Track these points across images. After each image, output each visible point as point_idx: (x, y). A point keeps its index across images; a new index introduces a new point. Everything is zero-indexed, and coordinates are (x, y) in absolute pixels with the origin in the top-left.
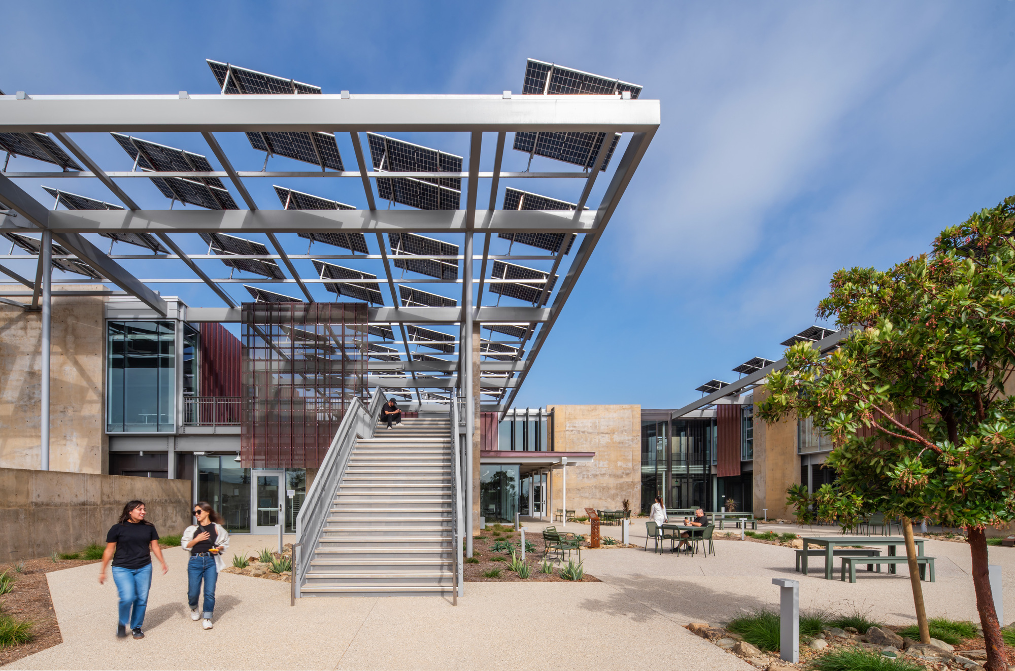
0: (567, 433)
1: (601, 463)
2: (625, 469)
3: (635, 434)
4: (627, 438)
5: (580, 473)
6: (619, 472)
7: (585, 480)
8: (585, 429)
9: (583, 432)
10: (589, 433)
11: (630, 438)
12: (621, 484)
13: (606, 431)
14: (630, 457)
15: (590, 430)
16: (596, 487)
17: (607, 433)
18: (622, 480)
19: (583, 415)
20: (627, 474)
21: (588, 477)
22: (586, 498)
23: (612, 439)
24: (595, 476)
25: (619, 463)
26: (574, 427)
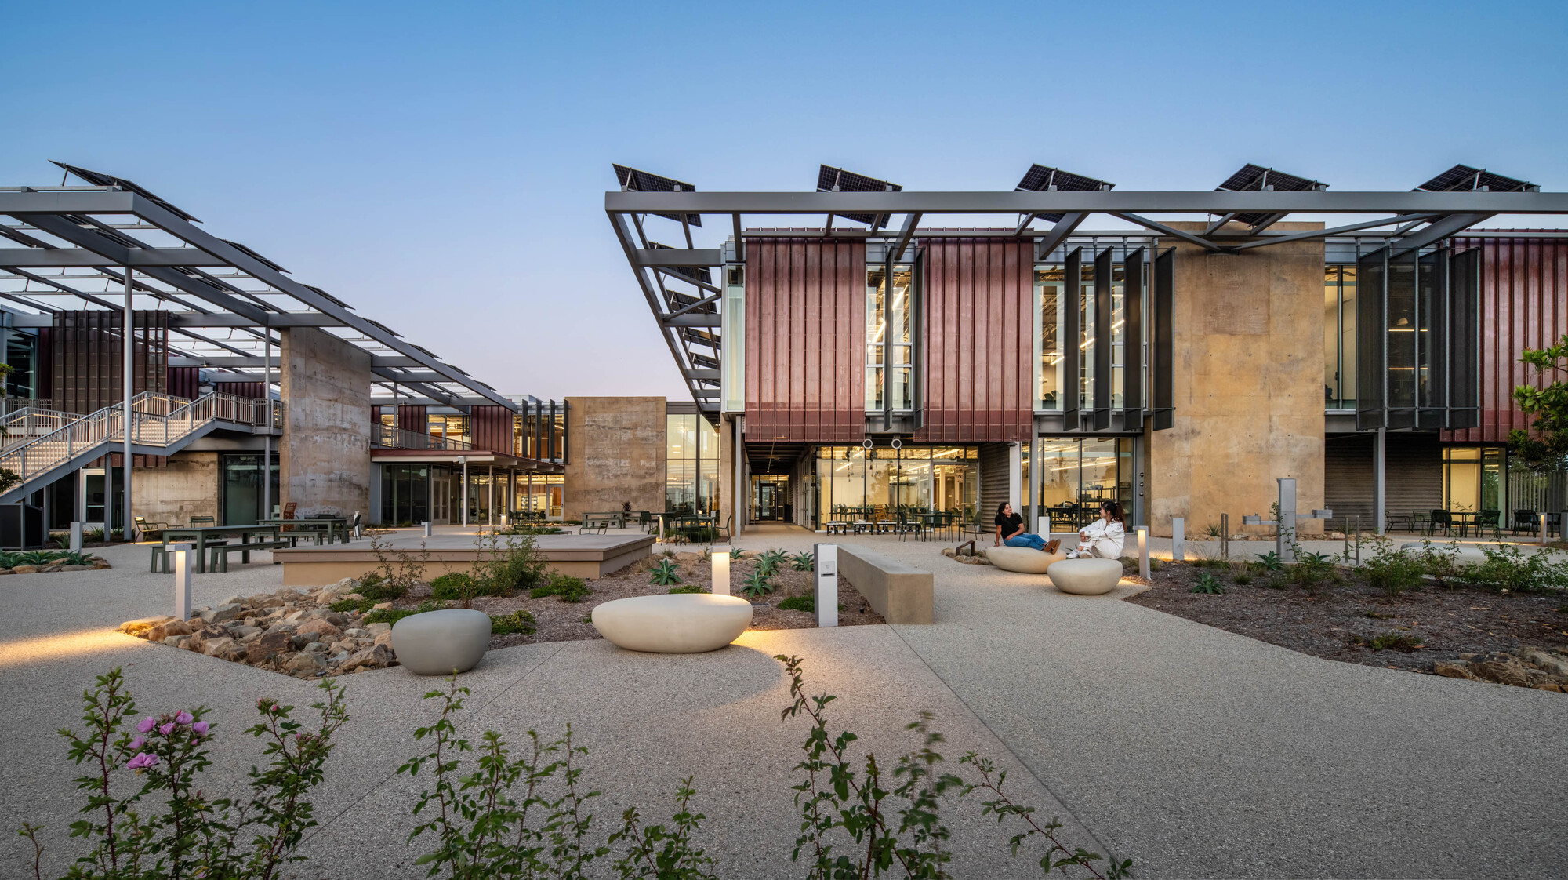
0: (586, 428)
1: (623, 462)
2: (647, 468)
3: (659, 430)
4: (650, 434)
5: (600, 473)
6: (642, 472)
7: (606, 481)
8: (606, 424)
9: (604, 427)
10: (610, 428)
11: (654, 434)
12: (644, 485)
13: (628, 426)
14: (654, 455)
15: (611, 425)
16: (617, 489)
17: (629, 429)
18: (645, 481)
19: (603, 408)
20: (651, 474)
21: (608, 478)
22: (606, 500)
23: (634, 435)
24: (616, 476)
25: (643, 462)
26: (594, 421)
